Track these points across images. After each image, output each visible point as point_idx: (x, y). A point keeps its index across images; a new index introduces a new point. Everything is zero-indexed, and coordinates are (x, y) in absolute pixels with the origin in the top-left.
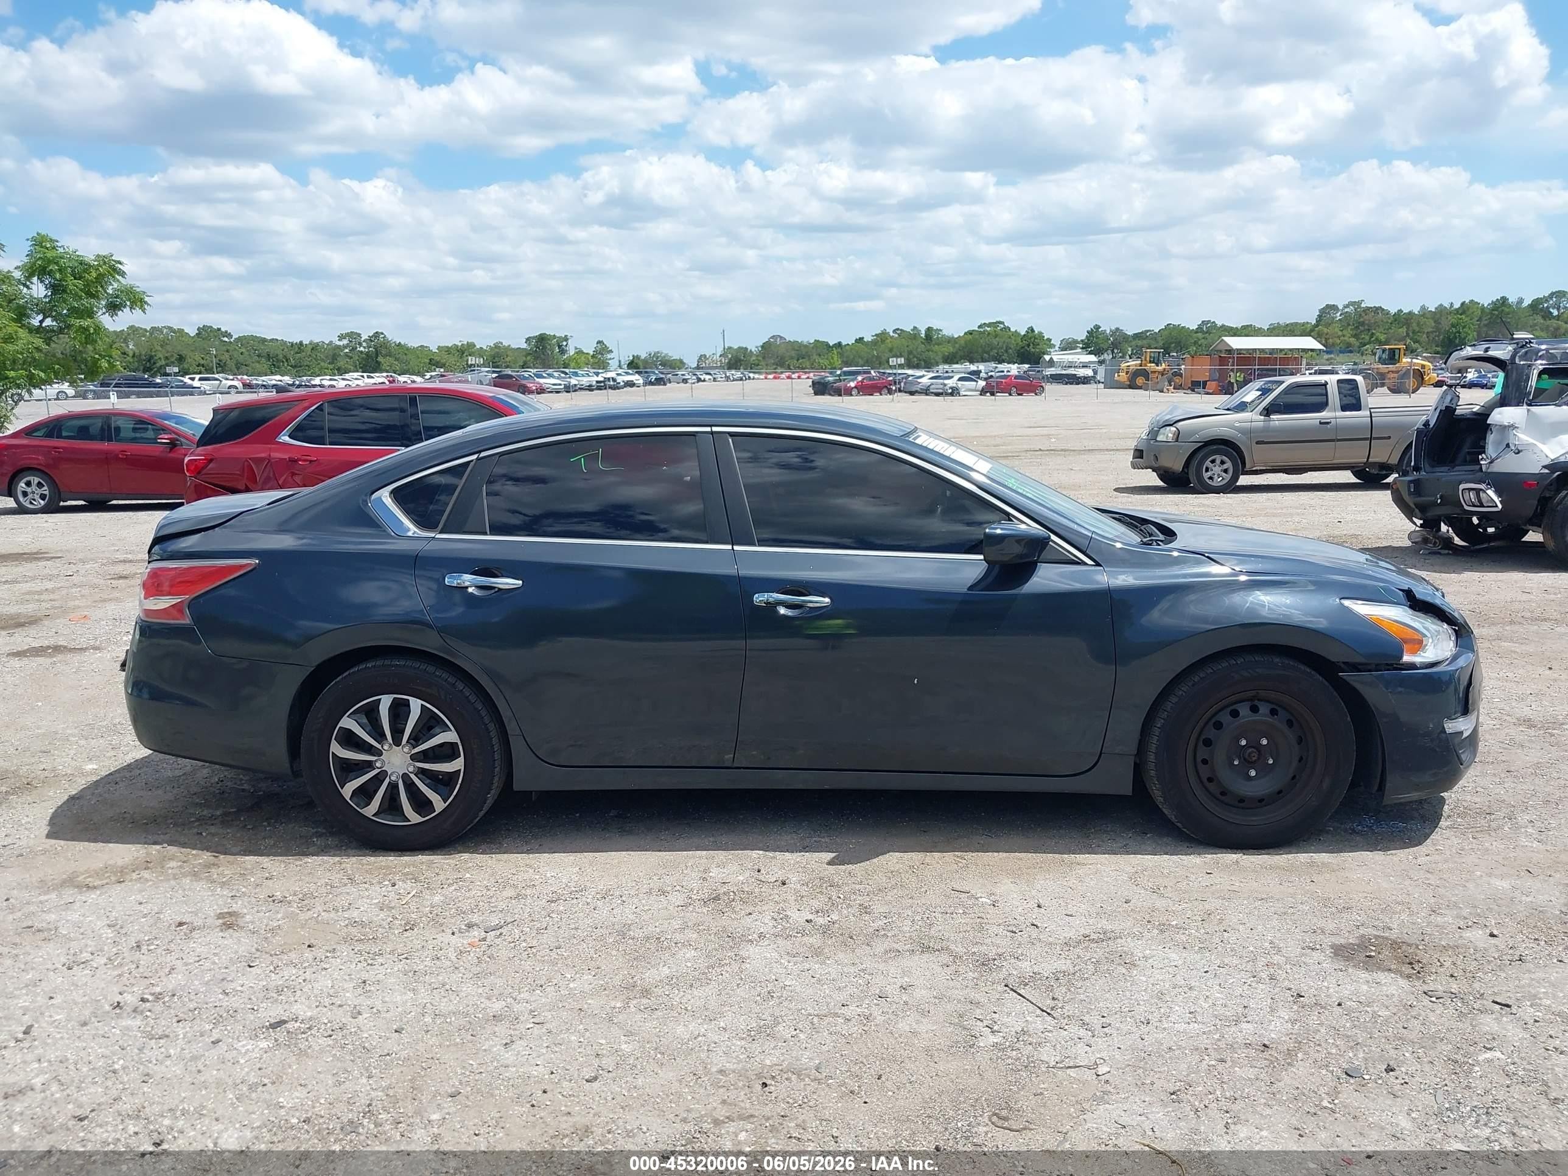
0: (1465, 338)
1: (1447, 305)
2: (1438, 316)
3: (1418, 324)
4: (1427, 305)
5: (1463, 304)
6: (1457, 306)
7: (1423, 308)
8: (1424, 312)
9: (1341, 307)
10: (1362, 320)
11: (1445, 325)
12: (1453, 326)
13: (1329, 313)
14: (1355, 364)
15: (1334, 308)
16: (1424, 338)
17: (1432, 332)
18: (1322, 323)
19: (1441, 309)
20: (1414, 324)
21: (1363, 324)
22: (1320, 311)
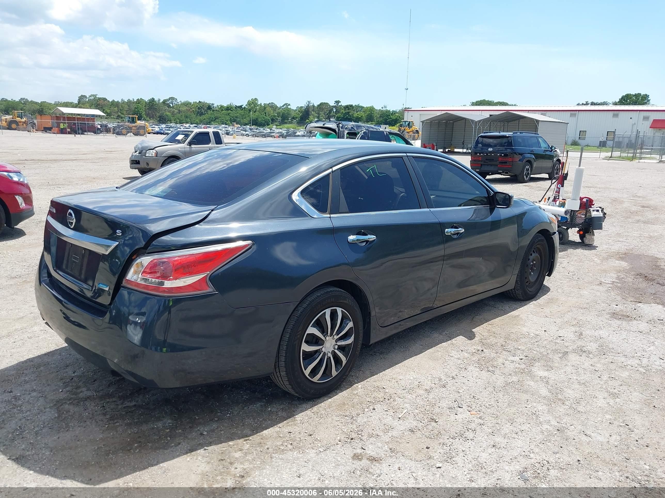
0: (141, 113)
1: (131, 99)
2: (129, 104)
3: (122, 107)
4: (124, 99)
5: (138, 99)
6: (135, 100)
7: (122, 100)
8: (123, 102)
9: (88, 97)
10: (98, 103)
11: (133, 107)
12: (136, 108)
13: (83, 99)
14: (119, 122)
15: (85, 97)
16: (125, 112)
17: (128, 110)
18: (81, 103)
19: (129, 101)
20: (120, 106)
21: (99, 105)
22: (79, 97)
